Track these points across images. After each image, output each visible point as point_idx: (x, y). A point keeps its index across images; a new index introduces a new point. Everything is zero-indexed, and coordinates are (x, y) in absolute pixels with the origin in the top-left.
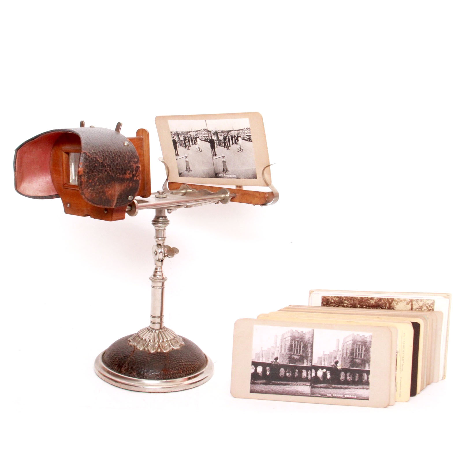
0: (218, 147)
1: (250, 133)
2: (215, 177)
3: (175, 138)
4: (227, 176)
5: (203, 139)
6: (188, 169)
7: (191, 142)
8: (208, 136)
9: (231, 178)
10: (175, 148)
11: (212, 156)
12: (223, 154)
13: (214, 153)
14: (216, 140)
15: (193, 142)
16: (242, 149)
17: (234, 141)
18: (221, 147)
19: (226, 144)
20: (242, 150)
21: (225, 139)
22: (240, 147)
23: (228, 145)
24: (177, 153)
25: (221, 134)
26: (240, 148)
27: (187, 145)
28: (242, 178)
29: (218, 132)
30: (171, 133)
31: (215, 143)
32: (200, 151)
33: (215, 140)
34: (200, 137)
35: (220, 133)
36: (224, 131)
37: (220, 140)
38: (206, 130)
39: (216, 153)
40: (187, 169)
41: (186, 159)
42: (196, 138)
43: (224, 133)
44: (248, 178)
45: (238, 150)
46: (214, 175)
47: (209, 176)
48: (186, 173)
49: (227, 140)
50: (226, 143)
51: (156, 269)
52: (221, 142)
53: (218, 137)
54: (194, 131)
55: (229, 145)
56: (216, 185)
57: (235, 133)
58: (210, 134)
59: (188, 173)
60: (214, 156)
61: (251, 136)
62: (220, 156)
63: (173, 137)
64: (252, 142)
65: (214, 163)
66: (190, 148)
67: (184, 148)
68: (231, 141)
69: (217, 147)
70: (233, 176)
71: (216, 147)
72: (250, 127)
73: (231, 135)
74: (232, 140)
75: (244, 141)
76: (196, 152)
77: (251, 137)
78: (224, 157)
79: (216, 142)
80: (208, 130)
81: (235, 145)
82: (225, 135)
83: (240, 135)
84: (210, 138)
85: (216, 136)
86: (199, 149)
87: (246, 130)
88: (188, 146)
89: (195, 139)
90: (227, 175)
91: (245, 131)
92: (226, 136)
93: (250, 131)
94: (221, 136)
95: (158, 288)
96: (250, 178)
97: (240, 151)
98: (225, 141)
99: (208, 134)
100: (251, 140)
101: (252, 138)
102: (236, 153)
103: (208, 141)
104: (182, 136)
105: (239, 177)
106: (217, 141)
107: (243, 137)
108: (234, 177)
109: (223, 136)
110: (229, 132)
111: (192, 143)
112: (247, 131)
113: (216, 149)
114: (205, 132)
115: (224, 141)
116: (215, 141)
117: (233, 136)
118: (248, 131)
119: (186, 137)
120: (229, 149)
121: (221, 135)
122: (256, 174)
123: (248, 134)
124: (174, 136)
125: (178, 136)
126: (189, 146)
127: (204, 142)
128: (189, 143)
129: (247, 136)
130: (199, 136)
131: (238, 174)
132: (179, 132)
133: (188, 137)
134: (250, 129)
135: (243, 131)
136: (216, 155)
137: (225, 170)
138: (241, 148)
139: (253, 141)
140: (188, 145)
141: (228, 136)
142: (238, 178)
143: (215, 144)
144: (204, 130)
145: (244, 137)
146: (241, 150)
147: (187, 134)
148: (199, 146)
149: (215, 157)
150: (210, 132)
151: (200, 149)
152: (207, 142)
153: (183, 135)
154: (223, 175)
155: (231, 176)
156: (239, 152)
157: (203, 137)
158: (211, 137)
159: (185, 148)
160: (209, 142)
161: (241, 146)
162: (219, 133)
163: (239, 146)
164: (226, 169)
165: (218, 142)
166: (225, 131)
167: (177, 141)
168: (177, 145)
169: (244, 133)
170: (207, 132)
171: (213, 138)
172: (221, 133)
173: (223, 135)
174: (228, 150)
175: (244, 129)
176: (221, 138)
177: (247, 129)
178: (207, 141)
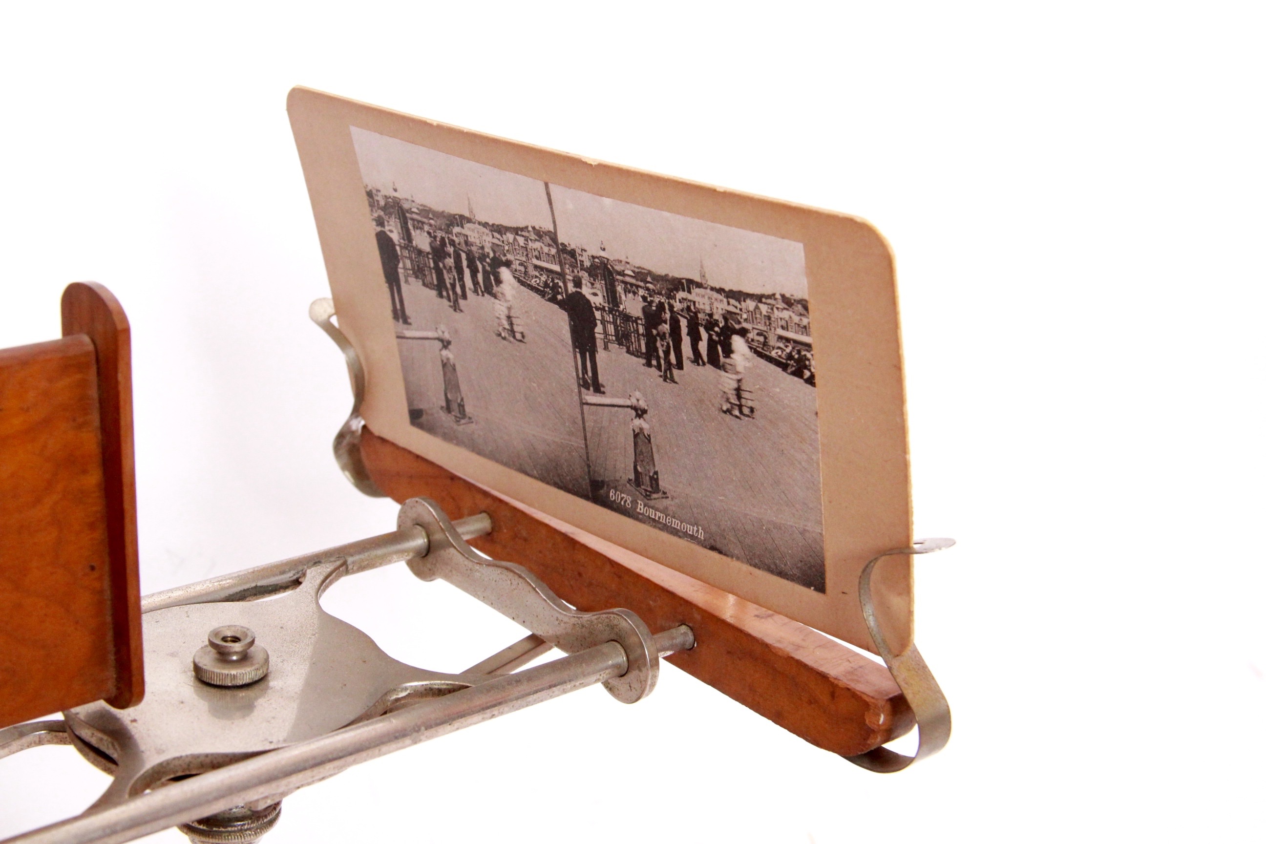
0: (614, 347)
1: (805, 329)
2: (586, 497)
3: (387, 228)
4: (652, 513)
5: (533, 282)
6: (455, 406)
7: (467, 273)
8: (562, 275)
9: (675, 532)
10: (392, 279)
11: (579, 385)
12: (638, 394)
13: (590, 374)
14: (603, 309)
15: (480, 277)
16: (750, 404)
17: (703, 346)
18: (628, 352)
19: (656, 350)
20: (752, 410)
21: (653, 317)
22: (738, 391)
23: (667, 353)
24: (398, 307)
25: (632, 285)
26: (739, 397)
27: (449, 286)
28: (738, 559)
29: (618, 268)
30: (370, 194)
31: (598, 322)
32: (514, 337)
33: (597, 309)
34: (516, 265)
35: (628, 279)
36: (650, 273)
37: (627, 318)
38: (547, 240)
39: (601, 379)
40: (448, 401)
41: (445, 353)
42: (497, 263)
43: (650, 286)
44: (772, 572)
45: (728, 400)
46: (585, 483)
47: (557, 480)
48: (446, 419)
49: (666, 328)
50: (658, 344)
52: (632, 326)
53: (613, 298)
54: (485, 225)
55: (673, 358)
56: (594, 538)
57: (711, 304)
58: (573, 266)
59: (455, 427)
60: (586, 385)
61: (808, 346)
62: (620, 402)
63: (380, 222)
64: (811, 381)
65: (587, 424)
66: (461, 302)
67: (433, 293)
68: (686, 342)
69: (606, 348)
70: (691, 529)
71: (599, 344)
72: (806, 297)
73: (689, 308)
74: (695, 338)
75: (762, 362)
76: (495, 337)
77: (809, 355)
78: (644, 412)
79: (603, 322)
80: (561, 239)
81: (709, 367)
82: (657, 299)
83: (745, 325)
84: (571, 288)
85: (600, 285)
86: (511, 324)
87: (781, 305)
88: (455, 293)
89: (488, 268)
90: (657, 510)
91: (777, 314)
92: (661, 306)
93: (805, 321)
94: (631, 295)
96: (781, 574)
97: (737, 412)
98: (655, 332)
99: (561, 264)
100: (807, 374)
101: (817, 364)
102: (715, 412)
103: (559, 297)
104: (422, 229)
105: (718, 546)
106: (609, 318)
107: (761, 339)
108: (692, 538)
109: (644, 298)
110: (677, 290)
111: (475, 283)
112: (786, 314)
113: (601, 356)
114: (546, 249)
115: (648, 328)
116: (598, 315)
117: (700, 316)
118: (796, 319)
119: (443, 239)
120: (676, 378)
121: (630, 289)
122: (823, 565)
123: (790, 335)
124: (386, 218)
125: (406, 223)
126: (458, 290)
127: (537, 297)
128: (461, 279)
129: (788, 340)
130: (510, 257)
131: (714, 528)
132: (406, 206)
133: (452, 243)
134: (806, 308)
135: (764, 308)
136: (598, 389)
137: (647, 480)
138: (745, 395)
139: (817, 380)
140: (453, 286)
141: (671, 307)
142: (713, 548)
143: (599, 329)
144: (540, 234)
145: (765, 344)
146: (740, 407)
147: (448, 226)
148: (509, 309)
149: (591, 397)
150: (572, 253)
151: (516, 328)
152: (550, 300)
153: (431, 225)
154: (634, 502)
155: (676, 524)
156: (728, 411)
157: (532, 272)
158: (578, 283)
159: (441, 296)
160: (562, 304)
161: (743, 388)
162: (619, 277)
163: (735, 385)
164: (651, 478)
165: (614, 323)
166: (657, 278)
167: (398, 248)
168: (401, 265)
169: (769, 318)
170: (553, 251)
171: (586, 291)
172: (633, 281)
173: (641, 292)
174: (669, 385)
175: (769, 297)
176: (633, 305)
177: (788, 302)
178: (553, 300)
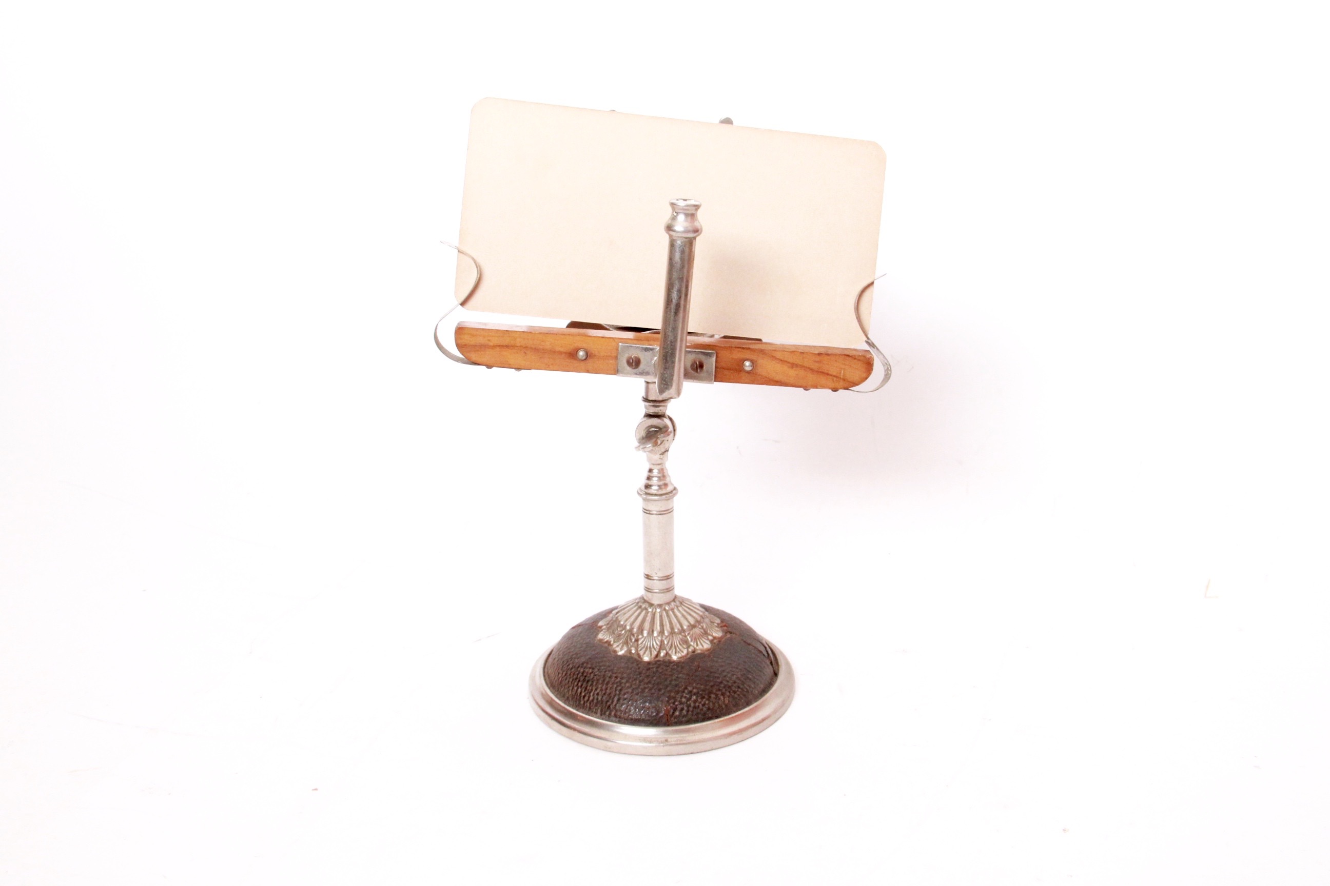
51: (650, 471)
95: (656, 514)
